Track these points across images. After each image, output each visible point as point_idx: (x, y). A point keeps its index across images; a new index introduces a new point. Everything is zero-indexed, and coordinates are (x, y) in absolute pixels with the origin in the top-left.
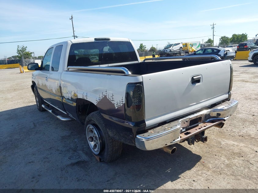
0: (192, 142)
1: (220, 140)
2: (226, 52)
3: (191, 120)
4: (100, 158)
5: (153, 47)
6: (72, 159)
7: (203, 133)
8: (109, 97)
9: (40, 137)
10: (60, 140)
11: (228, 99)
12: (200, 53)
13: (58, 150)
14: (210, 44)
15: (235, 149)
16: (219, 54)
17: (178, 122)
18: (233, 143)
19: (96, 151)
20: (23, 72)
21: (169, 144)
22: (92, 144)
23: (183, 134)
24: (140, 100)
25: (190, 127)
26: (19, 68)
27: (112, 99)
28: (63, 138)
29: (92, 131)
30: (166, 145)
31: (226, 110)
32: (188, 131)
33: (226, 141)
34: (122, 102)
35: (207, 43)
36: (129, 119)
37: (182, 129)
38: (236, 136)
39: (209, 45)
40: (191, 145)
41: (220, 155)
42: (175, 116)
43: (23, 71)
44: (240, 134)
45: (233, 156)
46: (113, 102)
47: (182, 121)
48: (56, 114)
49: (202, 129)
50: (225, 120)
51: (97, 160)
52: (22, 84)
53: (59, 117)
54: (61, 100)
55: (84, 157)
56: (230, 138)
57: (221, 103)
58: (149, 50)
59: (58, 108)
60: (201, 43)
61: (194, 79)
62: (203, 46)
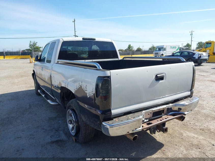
0: (153, 131)
1: (182, 131)
2: (200, 55)
3: (154, 112)
4: (75, 139)
5: (140, 48)
6: (53, 137)
7: (164, 124)
8: (84, 87)
9: (31, 117)
10: (47, 121)
11: (190, 96)
12: (177, 55)
13: (43, 129)
14: (188, 47)
15: (194, 141)
16: (194, 56)
17: (141, 113)
18: (194, 135)
19: (73, 133)
20: (32, 63)
21: (131, 132)
22: (71, 126)
23: (146, 124)
24: (107, 92)
25: (152, 118)
26: (29, 59)
27: (85, 89)
28: (50, 119)
29: (71, 116)
30: (128, 133)
31: (186, 105)
32: (150, 122)
33: (187, 133)
34: (93, 92)
35: (186, 47)
36: (97, 107)
37: (144, 119)
38: (198, 129)
39: (187, 49)
40: (152, 134)
41: (180, 145)
42: (139, 107)
43: (32, 61)
44: (201, 128)
45: (192, 148)
46: (86, 92)
47: (145, 113)
48: (47, 99)
49: (163, 121)
50: (185, 115)
51: (73, 140)
52: (29, 72)
53: (49, 101)
54: (51, 87)
55: (63, 137)
56: (191, 131)
57: (183, 99)
58: (135, 50)
59: (50, 93)
60: (180, 47)
61: (157, 77)
62: (181, 49)
